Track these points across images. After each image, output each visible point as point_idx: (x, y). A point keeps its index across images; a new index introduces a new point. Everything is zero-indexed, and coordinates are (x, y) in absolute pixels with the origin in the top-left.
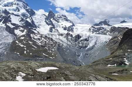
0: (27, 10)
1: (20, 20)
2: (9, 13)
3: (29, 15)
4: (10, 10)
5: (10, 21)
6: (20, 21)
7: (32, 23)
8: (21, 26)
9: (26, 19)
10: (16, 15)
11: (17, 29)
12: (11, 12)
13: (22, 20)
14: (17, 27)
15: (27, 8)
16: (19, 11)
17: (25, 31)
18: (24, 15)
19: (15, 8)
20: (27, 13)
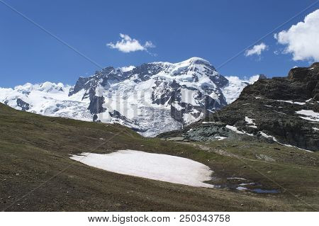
0: (213, 79)
1: (196, 96)
2: (179, 86)
3: (215, 86)
4: (181, 80)
5: (179, 99)
6: (196, 99)
7: (219, 101)
8: (196, 107)
9: (209, 93)
10: (189, 88)
11: (188, 113)
12: (181, 84)
13: (200, 96)
14: (188, 108)
15: (214, 75)
16: (197, 80)
17: (202, 114)
18: (205, 87)
19: (191, 76)
20: (212, 83)
